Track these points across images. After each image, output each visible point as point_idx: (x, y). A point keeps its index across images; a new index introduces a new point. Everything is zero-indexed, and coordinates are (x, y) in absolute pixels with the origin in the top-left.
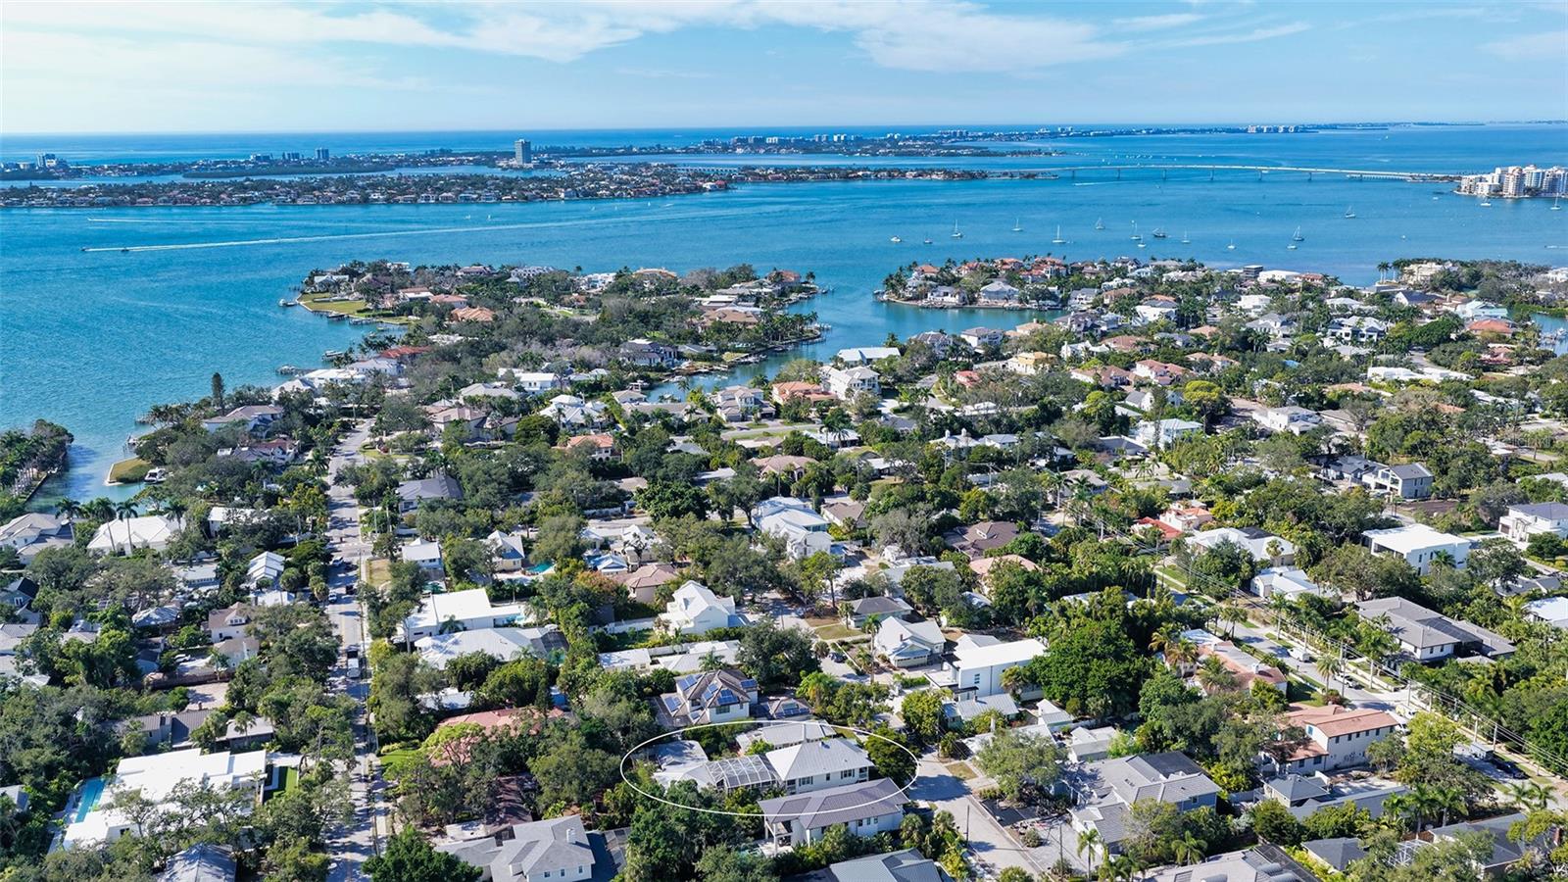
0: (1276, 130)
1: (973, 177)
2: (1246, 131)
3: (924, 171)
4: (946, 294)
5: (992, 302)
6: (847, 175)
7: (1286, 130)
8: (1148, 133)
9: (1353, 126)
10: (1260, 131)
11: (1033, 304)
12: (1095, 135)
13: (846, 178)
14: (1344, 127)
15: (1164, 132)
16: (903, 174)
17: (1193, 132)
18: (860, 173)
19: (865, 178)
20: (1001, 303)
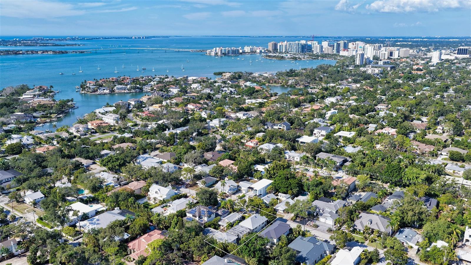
0: (140, 38)
1: (63, 53)
2: (131, 38)
3: (44, 51)
4: (104, 90)
5: (120, 91)
6: (16, 53)
7: (143, 38)
8: (103, 39)
9: (159, 37)
10: (136, 38)
11: (133, 91)
12: (87, 39)
13: (16, 54)
14: (157, 37)
15: (107, 38)
16: (37, 52)
17: (116, 38)
18: (21, 52)
19: (23, 54)
20: (123, 91)
